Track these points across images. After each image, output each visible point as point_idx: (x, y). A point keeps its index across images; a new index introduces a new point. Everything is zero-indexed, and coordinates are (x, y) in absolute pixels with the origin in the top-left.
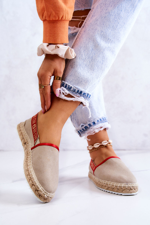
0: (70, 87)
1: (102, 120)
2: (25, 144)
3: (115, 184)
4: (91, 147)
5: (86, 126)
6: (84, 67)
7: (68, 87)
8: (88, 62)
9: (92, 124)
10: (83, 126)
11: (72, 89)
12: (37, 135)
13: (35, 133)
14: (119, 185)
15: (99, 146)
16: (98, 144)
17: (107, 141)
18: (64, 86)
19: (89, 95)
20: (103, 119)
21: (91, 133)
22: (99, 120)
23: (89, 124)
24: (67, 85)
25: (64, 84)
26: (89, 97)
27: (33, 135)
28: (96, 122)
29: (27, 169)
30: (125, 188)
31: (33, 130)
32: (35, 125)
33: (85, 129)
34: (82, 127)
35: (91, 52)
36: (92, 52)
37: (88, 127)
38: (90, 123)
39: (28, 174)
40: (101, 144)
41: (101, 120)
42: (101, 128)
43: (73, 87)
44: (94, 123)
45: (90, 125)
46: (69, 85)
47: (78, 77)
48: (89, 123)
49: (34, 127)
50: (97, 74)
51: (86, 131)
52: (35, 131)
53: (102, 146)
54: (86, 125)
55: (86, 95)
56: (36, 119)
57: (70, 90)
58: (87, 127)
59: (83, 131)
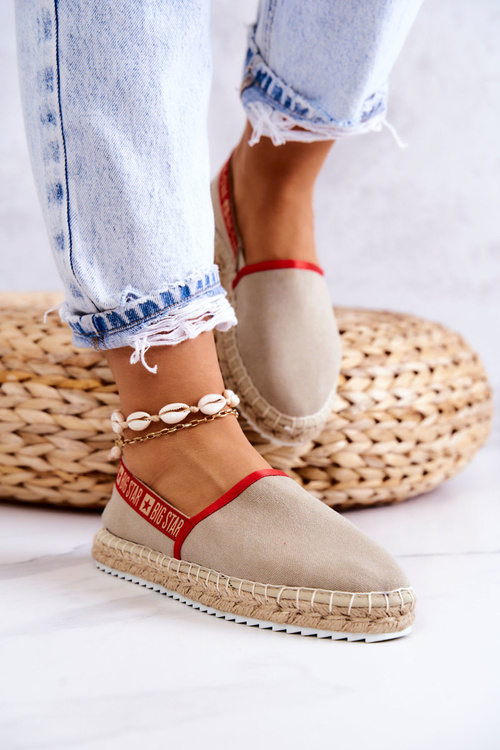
1: (211, 284)
3: (332, 598)
4: (143, 419)
5: (148, 302)
9: (177, 295)
10: (135, 297)
14: (353, 600)
15: (183, 415)
16: (182, 409)
17: (221, 397)
21: (164, 336)
22: (204, 282)
23: (162, 294)
28: (193, 290)
30: (379, 610)
33: (141, 315)
34: (128, 300)
37: (161, 305)
38: (172, 291)
40: (196, 409)
41: (208, 280)
42: (206, 319)
44: (186, 291)
45: (168, 299)
48: (165, 290)
53: (198, 417)
54: (150, 298)
58: (155, 306)
59: (126, 320)
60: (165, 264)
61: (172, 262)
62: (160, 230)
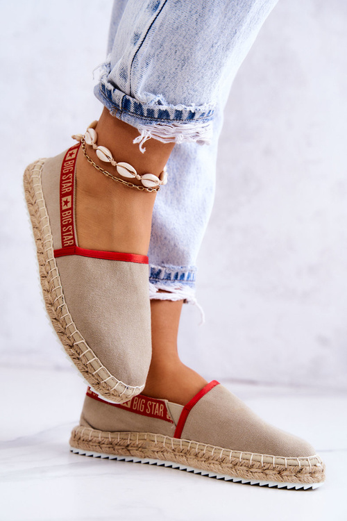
40: (139, 177)
44: (192, 116)
45: (179, 115)
48: (180, 109)
54: (168, 109)
58: (168, 115)
59: (145, 113)
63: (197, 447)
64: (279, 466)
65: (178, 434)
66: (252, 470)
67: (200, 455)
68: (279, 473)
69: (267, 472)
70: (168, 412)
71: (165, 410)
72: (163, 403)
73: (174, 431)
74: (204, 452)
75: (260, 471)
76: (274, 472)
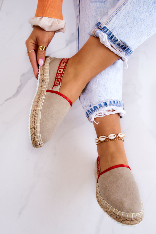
0: (116, 39)
1: (116, 103)
2: (42, 81)
3: (114, 211)
5: (95, 106)
6: (138, 21)
7: (114, 39)
8: (145, 16)
9: (103, 104)
11: (117, 42)
12: (60, 82)
13: (59, 78)
14: (118, 213)
15: (104, 139)
17: (115, 135)
18: (110, 37)
19: (131, 52)
20: (118, 102)
21: (100, 115)
22: (112, 102)
23: (99, 104)
24: (113, 35)
25: (111, 34)
26: (131, 54)
27: (55, 79)
28: (108, 103)
29: (35, 109)
30: (124, 218)
31: (57, 73)
32: (62, 70)
33: (94, 110)
35: (151, 5)
36: (153, 7)
37: (98, 107)
38: (101, 103)
39: (34, 114)
41: (114, 102)
42: (113, 111)
43: (119, 40)
44: (106, 104)
45: (100, 105)
46: (116, 37)
47: (127, 31)
49: (60, 71)
50: (149, 32)
51: (94, 112)
52: (59, 76)
55: (129, 52)
56: (66, 64)
57: (114, 42)
58: (97, 107)
59: (91, 111)
60: (99, 98)
61: (101, 97)
62: (98, 89)
63: (43, 98)
64: (36, 127)
65: (48, 91)
66: (34, 117)
67: (39, 98)
68: (34, 127)
69: (34, 122)
70: (56, 87)
71: (57, 85)
72: (59, 84)
73: (49, 89)
74: (41, 100)
75: (34, 119)
76: (34, 125)
